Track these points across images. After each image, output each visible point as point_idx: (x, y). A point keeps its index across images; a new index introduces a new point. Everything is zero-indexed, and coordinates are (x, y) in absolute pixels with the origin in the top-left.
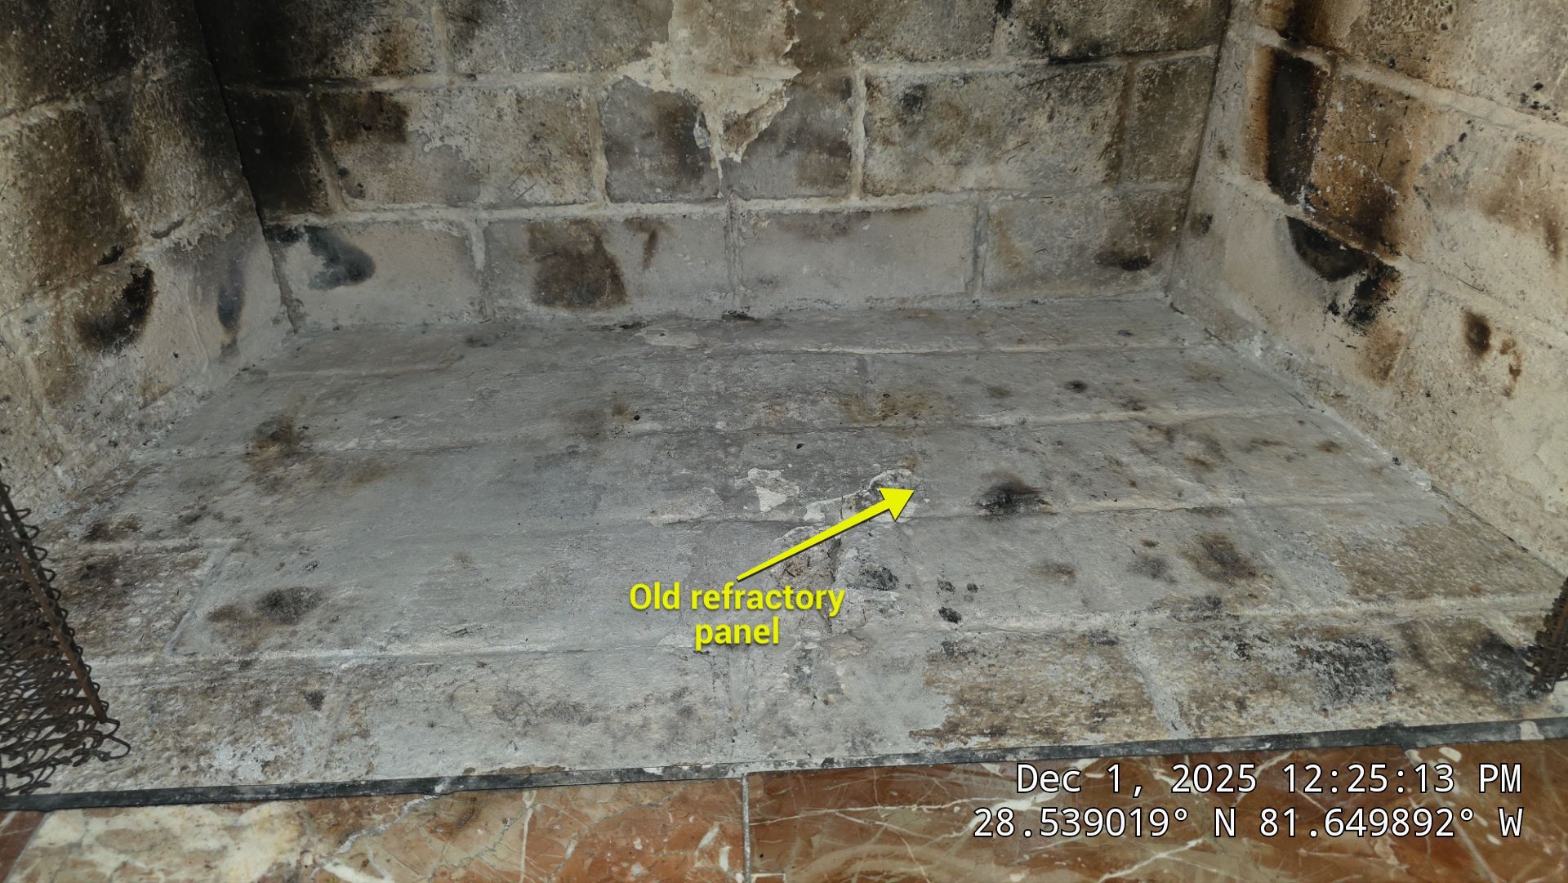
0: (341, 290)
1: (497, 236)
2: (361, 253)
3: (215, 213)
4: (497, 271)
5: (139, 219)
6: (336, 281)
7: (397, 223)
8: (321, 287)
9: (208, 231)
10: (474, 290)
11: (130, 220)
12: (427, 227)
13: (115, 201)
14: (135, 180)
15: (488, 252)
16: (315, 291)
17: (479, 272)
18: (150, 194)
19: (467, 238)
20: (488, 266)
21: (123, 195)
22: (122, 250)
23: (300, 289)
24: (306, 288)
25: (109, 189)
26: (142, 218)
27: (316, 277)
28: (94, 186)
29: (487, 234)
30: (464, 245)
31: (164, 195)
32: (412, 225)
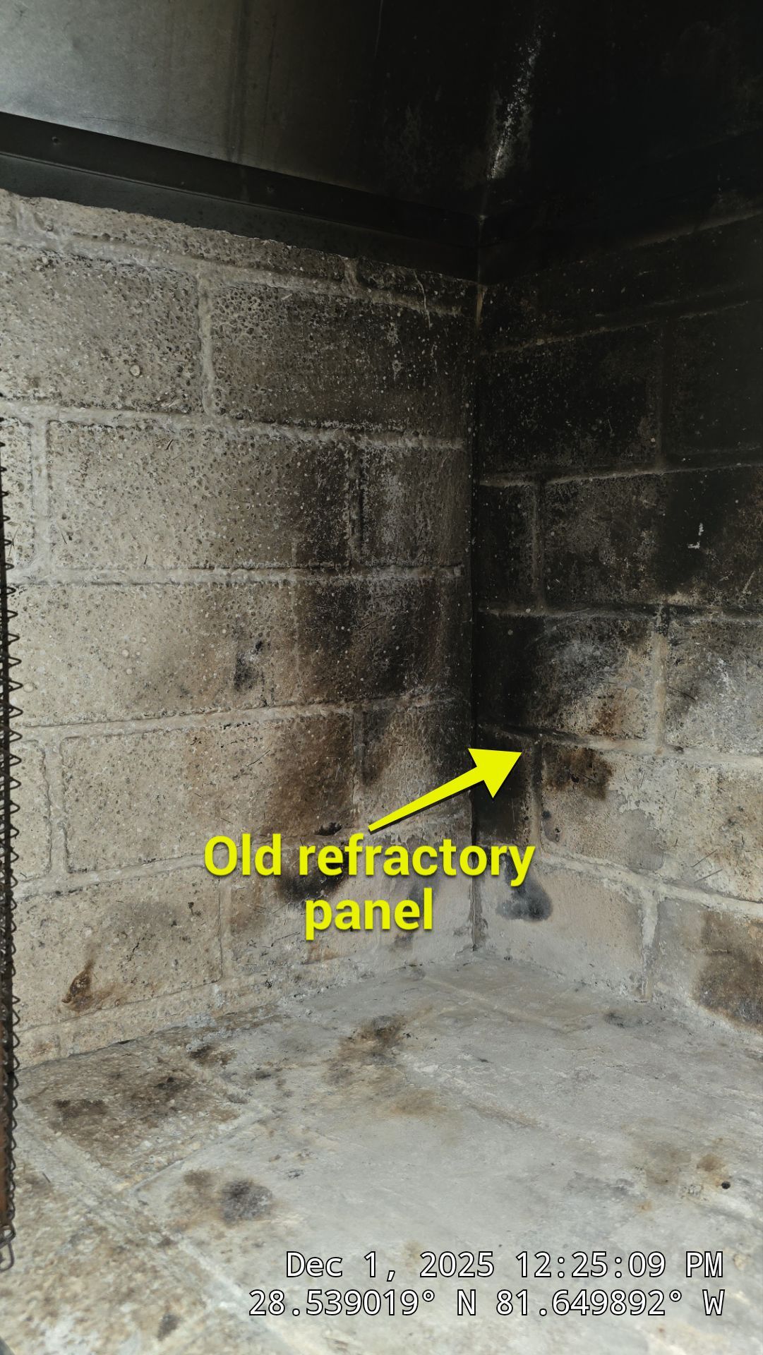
0: (520, 923)
1: (670, 914)
2: (544, 894)
3: (433, 822)
4: (663, 952)
5: (363, 808)
6: (517, 913)
7: (580, 873)
8: (504, 915)
9: (420, 835)
10: (639, 965)
11: (356, 807)
12: (605, 886)
13: (348, 788)
14: (370, 776)
15: (658, 929)
16: (499, 917)
17: (647, 947)
18: (380, 791)
19: (640, 907)
20: (655, 944)
21: (358, 786)
22: (340, 828)
23: (489, 912)
24: (493, 911)
25: (346, 778)
26: (366, 808)
27: (504, 903)
28: (335, 773)
29: (661, 909)
30: (636, 914)
31: (390, 795)
32: (590, 880)
